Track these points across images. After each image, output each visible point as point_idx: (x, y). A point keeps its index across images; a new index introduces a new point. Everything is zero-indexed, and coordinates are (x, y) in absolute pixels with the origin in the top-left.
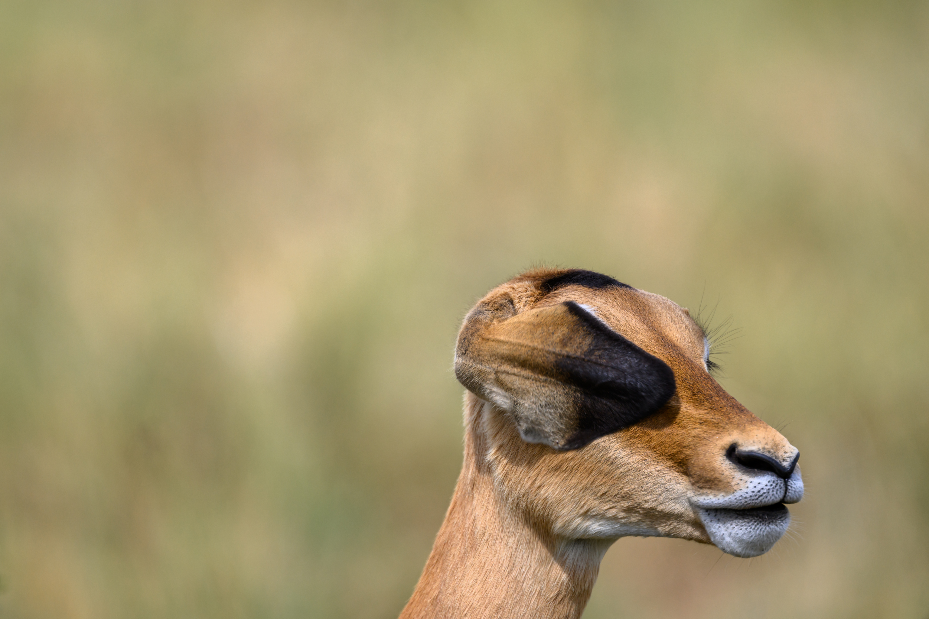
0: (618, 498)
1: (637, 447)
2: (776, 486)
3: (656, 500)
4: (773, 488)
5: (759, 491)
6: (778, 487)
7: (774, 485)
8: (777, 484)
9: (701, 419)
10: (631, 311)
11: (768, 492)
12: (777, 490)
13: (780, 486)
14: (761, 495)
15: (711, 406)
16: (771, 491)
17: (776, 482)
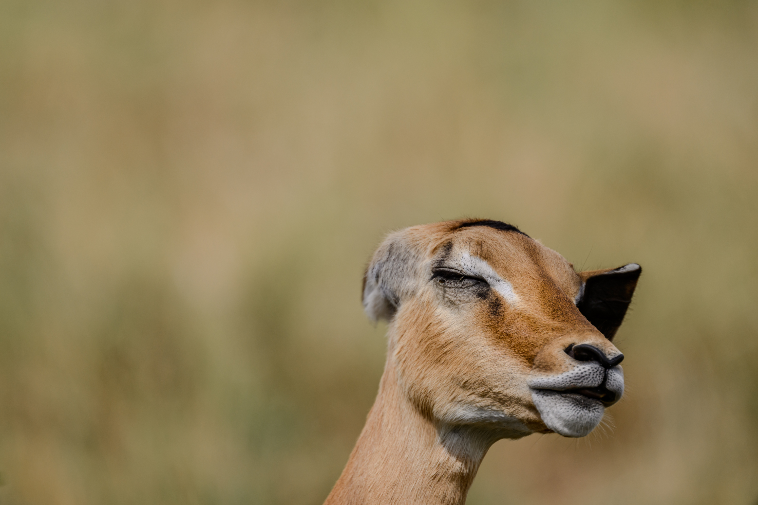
0: (476, 385)
1: (500, 346)
2: (596, 372)
3: (503, 386)
4: (594, 373)
5: (582, 373)
6: (598, 373)
7: (596, 370)
8: (598, 370)
9: (553, 327)
10: (523, 248)
11: (589, 375)
12: (597, 375)
13: (600, 372)
14: (583, 377)
15: (564, 318)
16: (591, 375)
17: (597, 369)
